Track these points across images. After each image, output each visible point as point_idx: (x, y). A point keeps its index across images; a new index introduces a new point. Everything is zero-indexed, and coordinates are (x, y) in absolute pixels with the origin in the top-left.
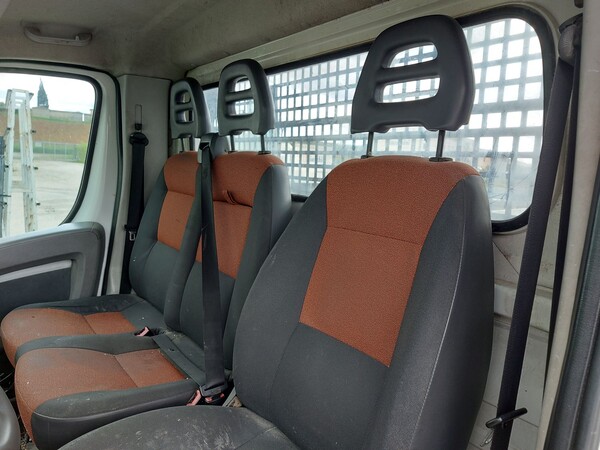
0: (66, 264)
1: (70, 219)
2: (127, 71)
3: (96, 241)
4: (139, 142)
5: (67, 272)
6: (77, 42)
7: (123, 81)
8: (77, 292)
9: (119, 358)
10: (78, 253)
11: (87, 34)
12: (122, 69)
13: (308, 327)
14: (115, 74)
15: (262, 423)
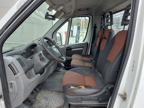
0: (82, 49)
1: (83, 41)
2: (94, 15)
3: (86, 45)
4: (95, 27)
5: (82, 50)
6: (86, 11)
7: (93, 16)
8: (83, 53)
9: (85, 63)
10: (83, 47)
11: (87, 9)
12: (93, 14)
13: (108, 60)
14: (92, 15)
15: (100, 74)
